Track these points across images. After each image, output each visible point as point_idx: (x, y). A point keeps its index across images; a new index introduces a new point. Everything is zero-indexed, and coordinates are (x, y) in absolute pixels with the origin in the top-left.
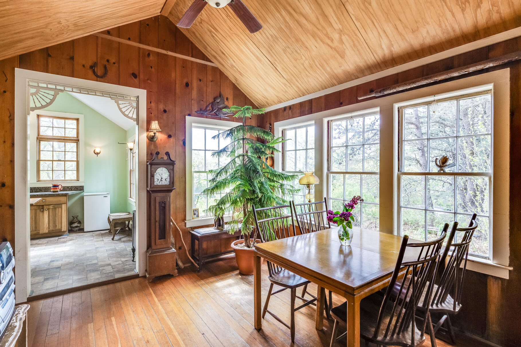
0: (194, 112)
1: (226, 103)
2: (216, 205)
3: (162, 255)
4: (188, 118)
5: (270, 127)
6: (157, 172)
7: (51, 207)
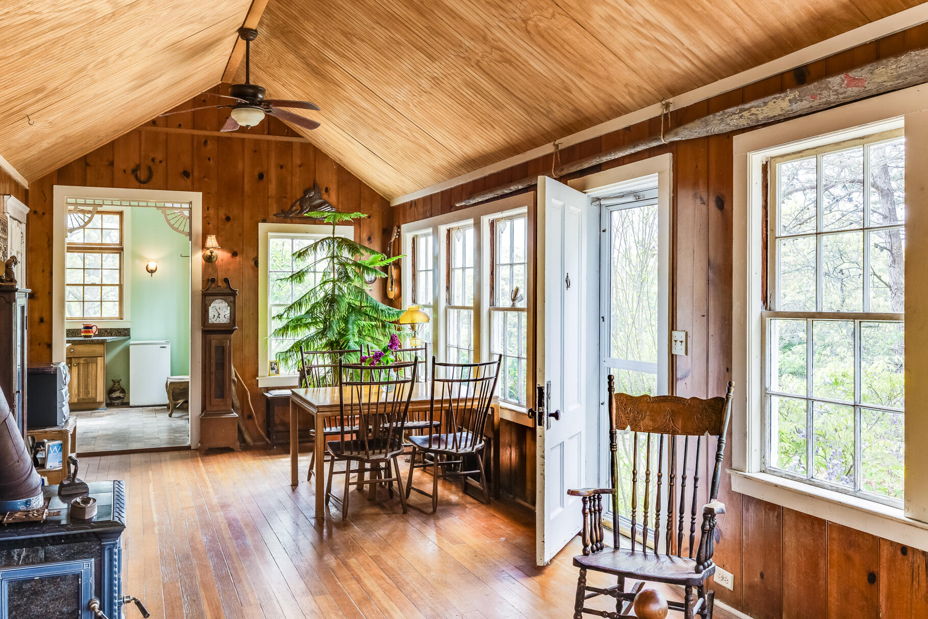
0: (271, 217)
1: (325, 196)
2: (287, 352)
3: (218, 419)
4: (262, 226)
5: (398, 232)
6: (212, 305)
7: (82, 361)
